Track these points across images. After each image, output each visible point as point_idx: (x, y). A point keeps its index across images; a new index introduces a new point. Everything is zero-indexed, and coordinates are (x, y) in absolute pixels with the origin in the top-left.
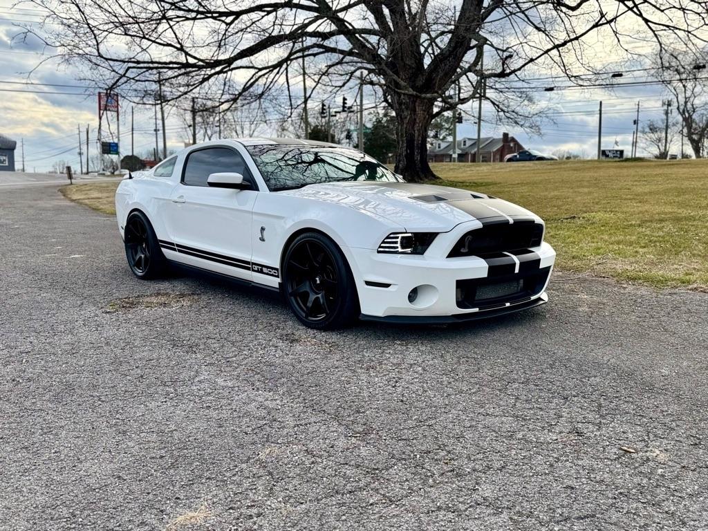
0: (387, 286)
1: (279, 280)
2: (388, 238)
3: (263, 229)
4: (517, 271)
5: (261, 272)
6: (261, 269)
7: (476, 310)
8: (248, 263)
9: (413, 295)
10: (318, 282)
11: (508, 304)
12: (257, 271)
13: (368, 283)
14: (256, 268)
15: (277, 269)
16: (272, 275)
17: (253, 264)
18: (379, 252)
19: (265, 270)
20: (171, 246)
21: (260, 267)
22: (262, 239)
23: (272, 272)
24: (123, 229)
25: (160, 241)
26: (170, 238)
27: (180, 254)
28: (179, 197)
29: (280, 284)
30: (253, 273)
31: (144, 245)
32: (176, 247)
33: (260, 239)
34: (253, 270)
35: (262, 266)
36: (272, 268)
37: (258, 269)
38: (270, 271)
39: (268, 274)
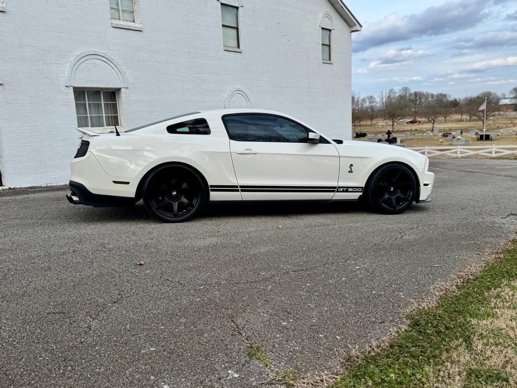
0: (428, 185)
1: (361, 194)
3: (352, 165)
5: (347, 191)
6: (346, 189)
8: (335, 188)
10: (392, 190)
12: (343, 191)
13: (424, 185)
14: (342, 189)
15: (362, 188)
16: (357, 192)
17: (339, 187)
19: (349, 190)
20: (230, 189)
21: (345, 189)
22: (351, 172)
23: (357, 190)
24: (128, 183)
25: (211, 186)
26: (232, 182)
27: (243, 193)
28: (246, 150)
29: (360, 196)
30: (337, 194)
31: (174, 193)
32: (239, 189)
33: (349, 172)
34: (338, 191)
35: (348, 188)
36: (357, 188)
37: (343, 190)
38: (355, 189)
39: (352, 192)
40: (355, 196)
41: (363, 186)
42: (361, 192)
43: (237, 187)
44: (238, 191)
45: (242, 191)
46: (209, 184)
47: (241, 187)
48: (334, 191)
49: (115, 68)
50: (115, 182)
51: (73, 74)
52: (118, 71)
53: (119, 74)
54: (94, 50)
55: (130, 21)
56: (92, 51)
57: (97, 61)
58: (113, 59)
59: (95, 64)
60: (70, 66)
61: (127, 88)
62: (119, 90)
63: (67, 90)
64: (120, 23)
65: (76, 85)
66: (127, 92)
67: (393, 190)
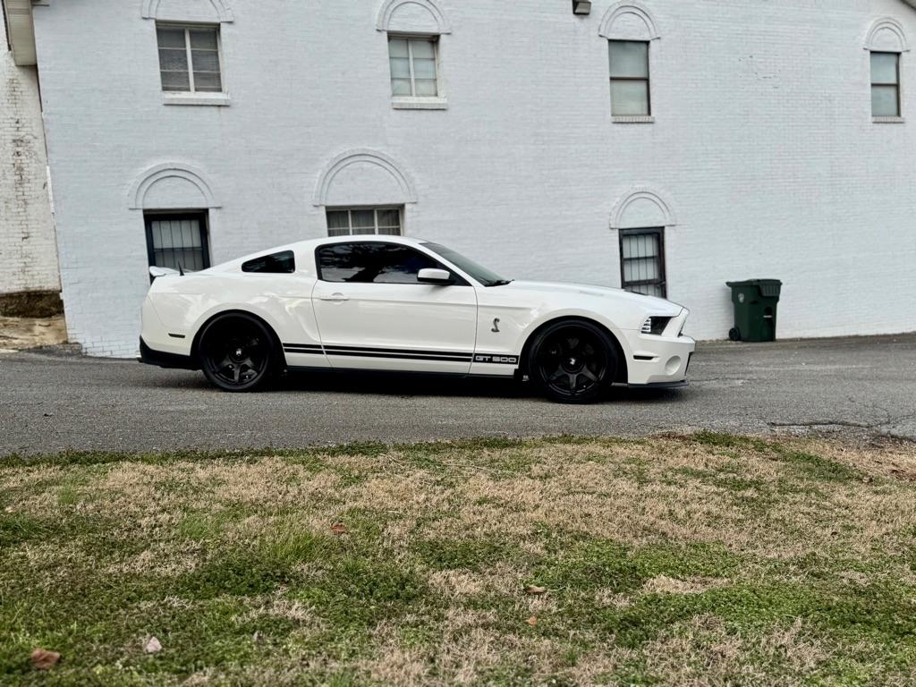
0: (650, 358)
1: (517, 367)
2: (647, 321)
5: (490, 361)
6: (489, 358)
8: (470, 355)
10: (572, 363)
12: (484, 361)
13: (636, 357)
14: (481, 358)
15: (517, 357)
16: (508, 363)
17: (476, 354)
18: (643, 332)
19: (494, 359)
20: (310, 349)
21: (487, 358)
22: (496, 330)
23: (509, 360)
24: (183, 337)
25: (285, 345)
26: (313, 340)
27: (329, 356)
28: (334, 294)
29: (516, 370)
30: (474, 364)
31: (239, 352)
32: (323, 349)
33: (493, 330)
34: (475, 361)
35: (492, 355)
36: (509, 356)
37: (485, 359)
38: (504, 359)
39: (500, 362)
40: (509, 369)
41: (519, 354)
42: (516, 363)
43: (319, 347)
44: (321, 352)
45: (328, 353)
46: (283, 341)
47: (326, 347)
48: (469, 360)
49: (396, 174)
50: (171, 335)
51: (326, 187)
52: (400, 178)
53: (402, 181)
54: (359, 147)
55: (430, 95)
56: (357, 149)
57: (366, 165)
58: (390, 159)
59: (362, 169)
60: (321, 175)
61: (415, 203)
62: (402, 207)
63: (316, 211)
64: (411, 102)
65: (330, 203)
66: (415, 209)
67: (576, 363)
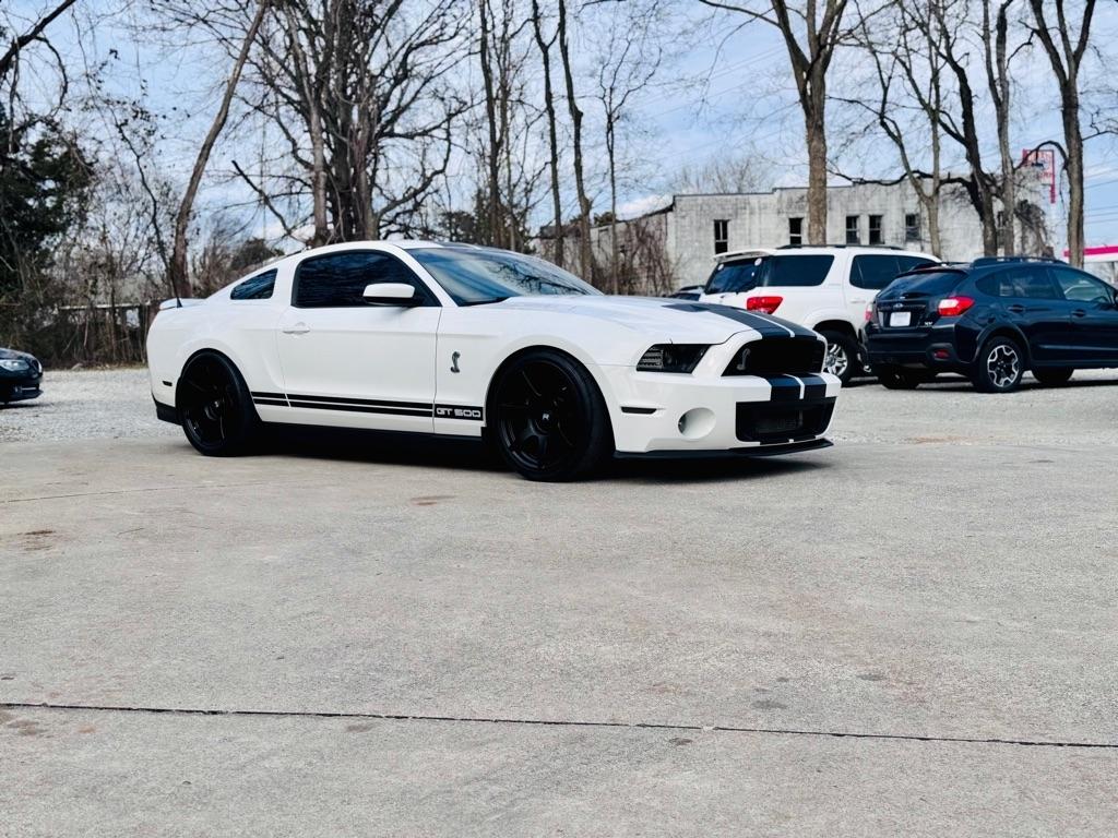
0: (651, 411)
1: (483, 424)
2: (648, 351)
3: (456, 355)
4: (802, 397)
5: (452, 416)
6: (451, 412)
7: (757, 444)
8: (429, 406)
9: (684, 422)
10: (547, 418)
11: (791, 441)
12: (446, 416)
13: (626, 410)
14: (443, 411)
15: (480, 409)
16: (473, 418)
17: (438, 406)
18: (639, 369)
19: (458, 412)
20: (276, 399)
21: (449, 410)
22: (455, 370)
23: (472, 413)
24: (170, 384)
25: (254, 394)
26: (276, 387)
27: (294, 409)
28: (296, 325)
29: (483, 429)
30: (436, 420)
31: (217, 404)
32: (287, 400)
33: (452, 370)
34: (437, 416)
35: (455, 407)
36: (472, 408)
37: (446, 412)
38: (467, 412)
39: (463, 418)
40: (474, 428)
41: (482, 403)
42: (481, 419)
43: (282, 396)
44: (285, 404)
45: (293, 404)
46: (251, 389)
47: (290, 396)
48: (429, 414)
50: (164, 383)
